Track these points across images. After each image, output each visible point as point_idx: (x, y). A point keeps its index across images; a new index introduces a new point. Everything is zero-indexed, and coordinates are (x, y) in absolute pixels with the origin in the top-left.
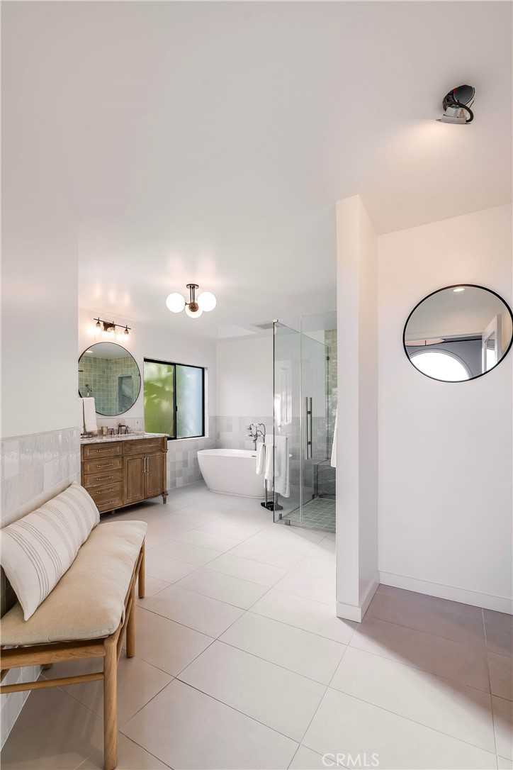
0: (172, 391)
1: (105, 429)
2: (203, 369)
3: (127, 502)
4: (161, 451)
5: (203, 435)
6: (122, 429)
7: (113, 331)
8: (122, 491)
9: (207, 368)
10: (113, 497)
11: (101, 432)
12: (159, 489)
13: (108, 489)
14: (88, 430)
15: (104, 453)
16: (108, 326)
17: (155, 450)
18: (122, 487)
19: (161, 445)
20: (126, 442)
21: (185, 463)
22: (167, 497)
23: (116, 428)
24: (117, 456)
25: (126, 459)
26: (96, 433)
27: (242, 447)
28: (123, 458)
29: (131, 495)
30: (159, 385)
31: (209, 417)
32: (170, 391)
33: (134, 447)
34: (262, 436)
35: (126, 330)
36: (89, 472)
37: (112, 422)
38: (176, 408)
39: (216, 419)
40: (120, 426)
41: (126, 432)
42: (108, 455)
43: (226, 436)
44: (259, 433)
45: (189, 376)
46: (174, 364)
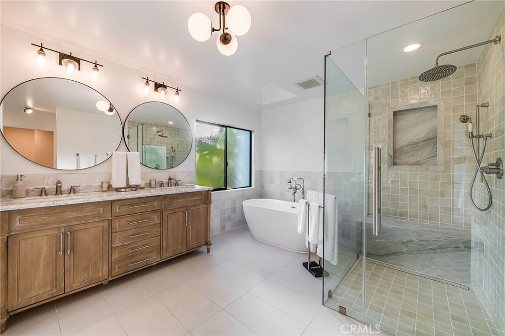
0: (223, 148)
1: (153, 183)
2: (251, 132)
3: (166, 256)
4: (205, 203)
5: (250, 186)
6: (171, 182)
7: (163, 92)
8: (161, 246)
9: (254, 131)
10: (150, 252)
11: (150, 185)
12: (203, 240)
13: (143, 246)
14: (132, 183)
15: (138, 208)
16: (158, 86)
17: (198, 203)
18: (161, 241)
19: (205, 198)
20: (166, 196)
21: (234, 210)
22: (211, 247)
23: (166, 181)
24: (155, 211)
25: (165, 213)
26: (143, 185)
27: (282, 198)
28: (162, 212)
29: (171, 249)
30: (211, 143)
31: (255, 171)
32: (221, 149)
33: (175, 201)
34: (301, 189)
35: (177, 92)
36: (118, 230)
37: (162, 176)
38: (226, 164)
39: (261, 173)
40: (170, 179)
41: (177, 184)
42: (143, 210)
43: (270, 187)
44: (298, 187)
45: (238, 137)
46: (226, 127)
